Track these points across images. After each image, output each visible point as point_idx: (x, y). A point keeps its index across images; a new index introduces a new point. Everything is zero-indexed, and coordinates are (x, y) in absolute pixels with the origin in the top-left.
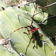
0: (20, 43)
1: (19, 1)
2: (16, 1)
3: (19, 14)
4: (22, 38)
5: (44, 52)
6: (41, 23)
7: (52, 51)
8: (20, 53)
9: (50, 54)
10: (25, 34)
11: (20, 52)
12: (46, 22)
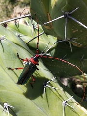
0: (4, 87)
1: (11, 16)
2: (6, 16)
3: (3, 37)
4: (8, 78)
5: (46, 102)
6: (43, 53)
7: (60, 101)
8: (4, 104)
9: (56, 106)
10: (10, 70)
11: (4, 102)
12: (53, 51)
